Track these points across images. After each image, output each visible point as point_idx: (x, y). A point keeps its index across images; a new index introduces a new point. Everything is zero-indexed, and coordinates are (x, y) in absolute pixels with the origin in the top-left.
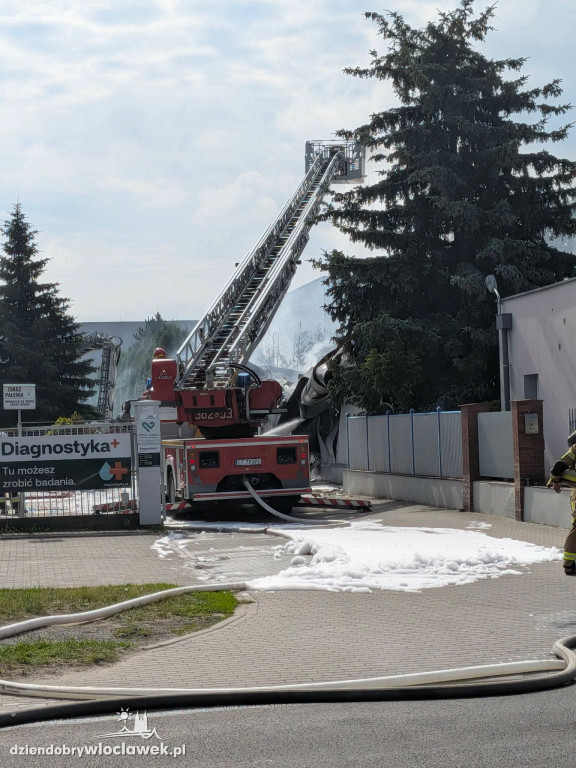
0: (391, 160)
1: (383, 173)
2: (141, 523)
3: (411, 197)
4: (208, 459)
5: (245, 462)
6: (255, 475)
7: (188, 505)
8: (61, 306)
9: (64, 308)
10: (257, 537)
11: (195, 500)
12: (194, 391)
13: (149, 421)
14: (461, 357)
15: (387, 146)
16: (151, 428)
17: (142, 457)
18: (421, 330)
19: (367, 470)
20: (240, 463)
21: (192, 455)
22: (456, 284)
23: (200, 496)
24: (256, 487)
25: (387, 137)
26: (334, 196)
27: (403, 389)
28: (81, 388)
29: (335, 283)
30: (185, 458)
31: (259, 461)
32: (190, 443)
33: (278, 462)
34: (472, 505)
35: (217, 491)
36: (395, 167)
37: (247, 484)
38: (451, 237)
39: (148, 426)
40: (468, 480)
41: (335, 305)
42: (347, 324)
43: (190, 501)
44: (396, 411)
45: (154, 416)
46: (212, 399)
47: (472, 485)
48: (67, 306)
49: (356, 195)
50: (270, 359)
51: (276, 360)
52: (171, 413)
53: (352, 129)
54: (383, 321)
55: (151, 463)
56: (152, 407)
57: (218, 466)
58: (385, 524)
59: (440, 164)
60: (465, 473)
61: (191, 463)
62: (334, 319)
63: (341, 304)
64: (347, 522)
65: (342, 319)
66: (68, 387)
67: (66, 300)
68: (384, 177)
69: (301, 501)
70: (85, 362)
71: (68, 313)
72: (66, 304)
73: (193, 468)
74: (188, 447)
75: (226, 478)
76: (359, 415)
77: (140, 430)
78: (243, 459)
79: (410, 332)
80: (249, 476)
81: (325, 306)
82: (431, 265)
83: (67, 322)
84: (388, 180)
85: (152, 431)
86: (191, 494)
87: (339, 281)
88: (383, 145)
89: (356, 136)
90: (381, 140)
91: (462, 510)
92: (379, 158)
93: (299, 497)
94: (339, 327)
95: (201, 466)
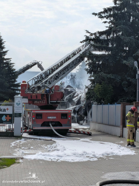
0: (110, 23)
1: (107, 27)
2: (14, 135)
3: (115, 35)
4: (38, 116)
5: (50, 118)
6: (54, 122)
7: (32, 130)
8: (12, 65)
9: (13, 66)
10: (48, 142)
11: (33, 129)
12: (31, 94)
13: (18, 103)
14: (127, 87)
15: (107, 18)
16: (19, 105)
17: (16, 114)
18: (115, 78)
19: (97, 122)
20: (49, 118)
21: (34, 114)
22: (125, 63)
23: (35, 128)
24: (53, 126)
25: (107, 16)
26: (90, 34)
27: (107, 97)
28: (16, 92)
29: (89, 62)
30: (31, 115)
31: (55, 118)
32: (33, 110)
33: (61, 118)
34: (122, 135)
35: (41, 126)
36: (110, 25)
37: (50, 125)
38: (127, 49)
39: (18, 104)
40: (122, 127)
41: (89, 69)
42: (92, 75)
43: (32, 129)
44: (105, 104)
45: (20, 101)
46: (37, 96)
47: (123, 129)
48: (14, 65)
49: (97, 34)
50: (78, 85)
51: (80, 86)
52: (26, 101)
53: (97, 13)
54: (102, 74)
55: (18, 116)
56: (20, 98)
57: (42, 118)
58: (91, 140)
59: (124, 25)
60: (121, 125)
61: (33, 117)
62: (88, 73)
63: (91, 69)
64: (79, 138)
65: (91, 73)
66: (12, 91)
67: (13, 63)
68: (107, 28)
69: (69, 131)
70: (18, 83)
71: (14, 68)
72: (13, 65)
73: (34, 119)
74: (32, 112)
75: (44, 122)
76: (95, 105)
77: (15, 105)
78: (50, 116)
79: (110, 78)
80: (51, 122)
81: (85, 69)
82: (119, 57)
83: (13, 70)
84: (108, 30)
85: (19, 106)
86: (32, 127)
87: (90, 61)
88: (105, 18)
89: (98, 15)
90: (105, 17)
91: (119, 137)
92: (105, 22)
93: (68, 130)
94: (90, 76)
95: (36, 118)
